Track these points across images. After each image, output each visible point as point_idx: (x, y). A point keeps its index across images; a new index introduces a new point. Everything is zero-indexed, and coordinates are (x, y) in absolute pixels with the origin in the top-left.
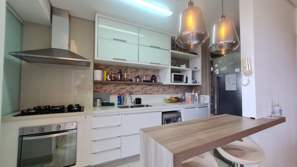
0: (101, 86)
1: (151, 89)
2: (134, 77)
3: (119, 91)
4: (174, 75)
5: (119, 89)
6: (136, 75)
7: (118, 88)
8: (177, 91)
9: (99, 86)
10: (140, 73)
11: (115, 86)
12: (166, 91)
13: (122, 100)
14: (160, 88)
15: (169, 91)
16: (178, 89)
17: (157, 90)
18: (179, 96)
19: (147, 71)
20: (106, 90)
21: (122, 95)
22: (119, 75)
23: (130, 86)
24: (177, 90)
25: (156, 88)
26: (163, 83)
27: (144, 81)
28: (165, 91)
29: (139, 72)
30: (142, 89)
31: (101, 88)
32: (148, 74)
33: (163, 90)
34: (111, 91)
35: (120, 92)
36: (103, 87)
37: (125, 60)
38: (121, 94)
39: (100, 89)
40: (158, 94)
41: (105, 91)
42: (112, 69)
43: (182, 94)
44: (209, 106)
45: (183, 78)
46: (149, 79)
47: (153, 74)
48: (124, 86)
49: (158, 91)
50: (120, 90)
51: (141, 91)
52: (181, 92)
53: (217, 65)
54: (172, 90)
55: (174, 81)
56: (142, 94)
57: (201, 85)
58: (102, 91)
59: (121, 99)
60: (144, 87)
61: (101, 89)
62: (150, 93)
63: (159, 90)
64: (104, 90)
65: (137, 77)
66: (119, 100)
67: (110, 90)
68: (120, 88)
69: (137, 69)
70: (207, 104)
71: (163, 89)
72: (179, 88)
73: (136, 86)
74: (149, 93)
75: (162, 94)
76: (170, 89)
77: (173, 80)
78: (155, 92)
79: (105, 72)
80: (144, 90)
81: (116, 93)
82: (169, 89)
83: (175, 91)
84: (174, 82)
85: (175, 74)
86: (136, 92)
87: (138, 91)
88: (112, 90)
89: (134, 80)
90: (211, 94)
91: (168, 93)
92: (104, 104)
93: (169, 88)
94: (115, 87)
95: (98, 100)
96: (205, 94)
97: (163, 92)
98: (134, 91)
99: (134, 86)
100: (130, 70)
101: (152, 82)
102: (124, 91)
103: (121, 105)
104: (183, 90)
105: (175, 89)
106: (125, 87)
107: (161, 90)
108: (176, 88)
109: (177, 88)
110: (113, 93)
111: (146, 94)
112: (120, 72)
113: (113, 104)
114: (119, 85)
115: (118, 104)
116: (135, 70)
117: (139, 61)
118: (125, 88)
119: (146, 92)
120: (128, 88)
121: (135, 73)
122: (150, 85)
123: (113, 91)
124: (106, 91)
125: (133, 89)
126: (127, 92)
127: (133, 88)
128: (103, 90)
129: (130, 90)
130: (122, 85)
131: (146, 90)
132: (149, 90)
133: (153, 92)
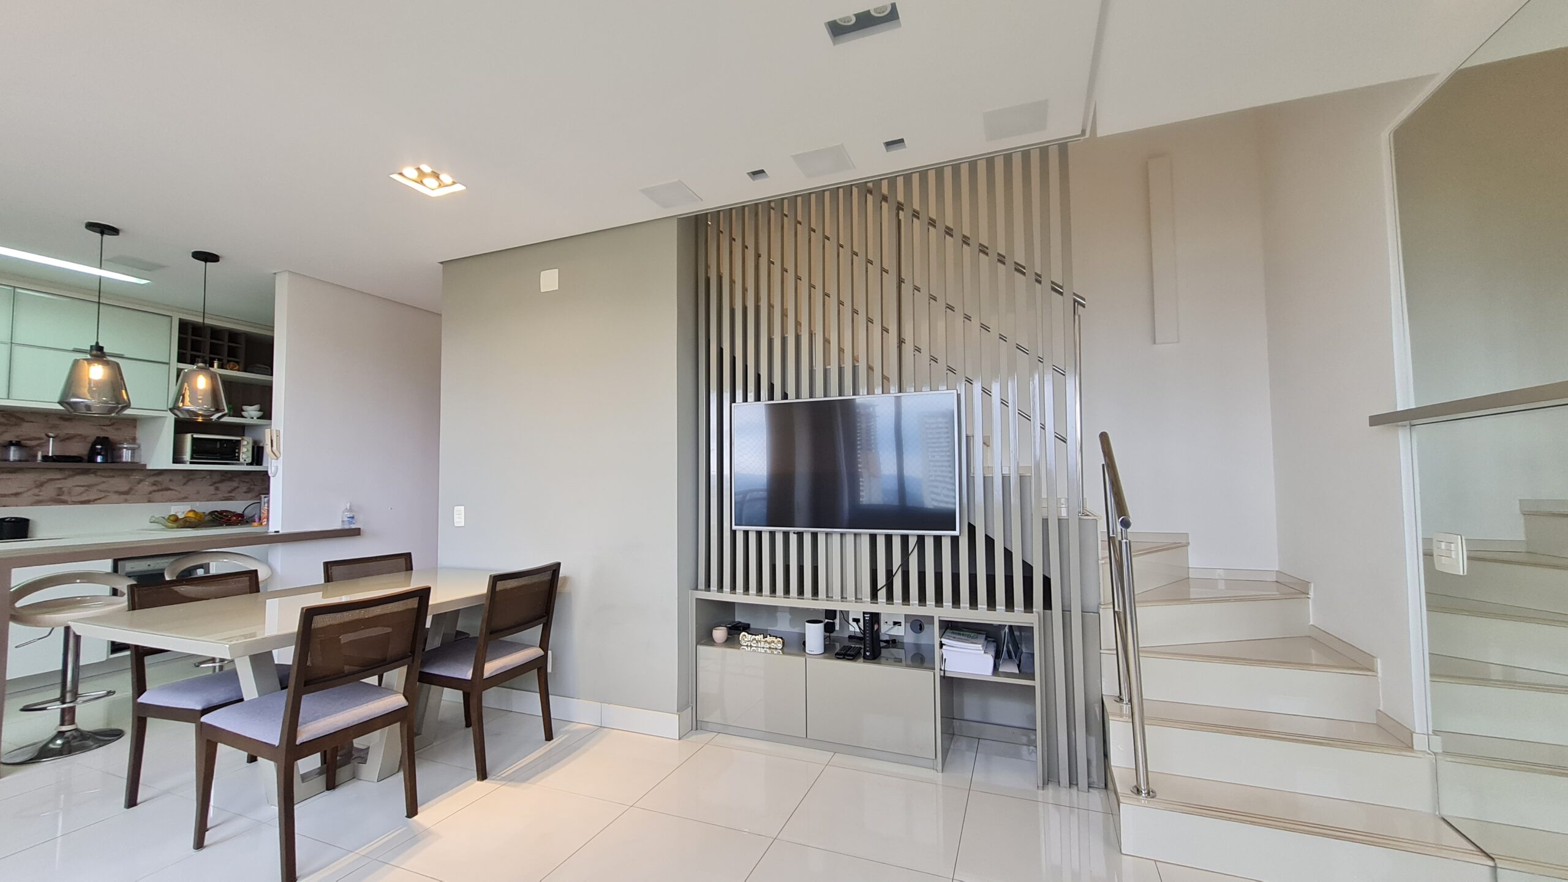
1: (90, 486)
4: (194, 439)
6: (7, 438)
8: (230, 492)
10: (25, 431)
12: (169, 492)
14: (139, 482)
15: (190, 489)
16: (235, 484)
17: (126, 488)
18: (236, 506)
19: (67, 424)
24: (225, 487)
25: (120, 483)
26: (145, 465)
27: (46, 458)
29: (25, 425)
30: (40, 485)
32: (72, 432)
33: (155, 488)
40: (126, 501)
43: (251, 499)
45: (239, 449)
46: (78, 448)
47: (102, 434)
49: (125, 493)
51: (36, 491)
54: (199, 487)
55: (192, 458)
60: (50, 480)
62: (84, 498)
63: (131, 489)
65: (11, 444)
71: (154, 484)
72: (237, 479)
74: (74, 499)
75: (149, 501)
76: (190, 483)
77: (187, 456)
78: (116, 497)
80: (49, 490)
82: (185, 484)
83: (217, 489)
84: (191, 463)
85: (195, 436)
87: (16, 494)
91: (184, 499)
93: (188, 481)
97: (158, 495)
101: (91, 459)
105: (217, 485)
107: (146, 486)
108: (221, 481)
109: (230, 479)
111: (65, 502)
119: (58, 495)
122: (85, 472)
131: (60, 489)
132: (82, 489)
133: (103, 494)
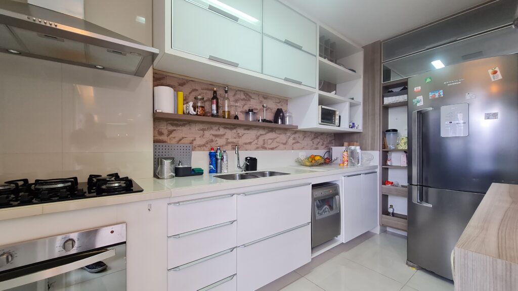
0: (171, 128)
1: (274, 139)
2: (241, 112)
3: (212, 141)
4: (322, 109)
5: (211, 137)
6: (246, 108)
7: (208, 134)
8: (317, 145)
9: (165, 128)
10: (253, 104)
11: (203, 130)
12: (299, 144)
13: (219, 161)
14: (289, 137)
15: (304, 143)
16: (318, 140)
17: (284, 142)
19: (266, 101)
20: (183, 138)
21: (219, 151)
22: (212, 103)
23: (234, 131)
24: (316, 141)
25: (282, 137)
28: (298, 142)
29: (252, 100)
30: (258, 138)
31: (170, 132)
32: (270, 105)
33: (294, 141)
34: (193, 141)
35: (214, 145)
36: (175, 130)
37: (236, 65)
38: (215, 148)
39: (168, 135)
40: (286, 148)
41: (180, 140)
42: (197, 90)
43: (324, 149)
44: (378, 171)
45: (335, 117)
48: (222, 131)
49: (285, 144)
50: (214, 138)
51: (256, 141)
52: (322, 145)
53: (420, 88)
54: (308, 141)
55: (322, 122)
56: (257, 148)
57: (362, 131)
58: (174, 141)
59: (217, 159)
60: (261, 135)
61: (171, 136)
62: (271, 146)
63: (287, 142)
64: (177, 139)
65: (250, 110)
66: (214, 162)
67: (192, 139)
68: (213, 135)
69: (248, 95)
70: (376, 167)
71: (294, 139)
72: (319, 137)
73: (246, 132)
74: (269, 147)
75: (293, 149)
76: (305, 139)
77: (320, 120)
78: (282, 146)
79: (181, 94)
80: (261, 141)
81: (204, 145)
82: (303, 140)
83: (313, 143)
84: (321, 124)
86: (246, 144)
87: (250, 143)
88: (195, 140)
89: (242, 117)
90: (383, 148)
91: (303, 148)
92: (179, 172)
94: (202, 132)
95: (167, 163)
96: (370, 148)
97: (295, 146)
98: (241, 141)
99: (241, 131)
100: (234, 95)
101: (277, 121)
102: (221, 142)
103: (217, 172)
104: (325, 143)
106: (222, 133)
107: (291, 141)
108: (315, 138)
110: (199, 146)
111: (264, 148)
112: (215, 97)
113: (199, 173)
114: (211, 128)
115: (211, 171)
116: (244, 97)
117: (264, 72)
118: (225, 134)
119: (264, 144)
120: (230, 135)
121: (243, 102)
122: (272, 130)
123: (199, 142)
124: (182, 141)
125: (240, 137)
126: (228, 143)
127: (240, 135)
128: (174, 138)
129: (234, 140)
130: (217, 128)
131: (264, 140)
132: (270, 141)
133: (277, 144)
